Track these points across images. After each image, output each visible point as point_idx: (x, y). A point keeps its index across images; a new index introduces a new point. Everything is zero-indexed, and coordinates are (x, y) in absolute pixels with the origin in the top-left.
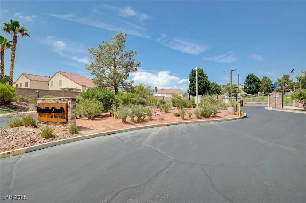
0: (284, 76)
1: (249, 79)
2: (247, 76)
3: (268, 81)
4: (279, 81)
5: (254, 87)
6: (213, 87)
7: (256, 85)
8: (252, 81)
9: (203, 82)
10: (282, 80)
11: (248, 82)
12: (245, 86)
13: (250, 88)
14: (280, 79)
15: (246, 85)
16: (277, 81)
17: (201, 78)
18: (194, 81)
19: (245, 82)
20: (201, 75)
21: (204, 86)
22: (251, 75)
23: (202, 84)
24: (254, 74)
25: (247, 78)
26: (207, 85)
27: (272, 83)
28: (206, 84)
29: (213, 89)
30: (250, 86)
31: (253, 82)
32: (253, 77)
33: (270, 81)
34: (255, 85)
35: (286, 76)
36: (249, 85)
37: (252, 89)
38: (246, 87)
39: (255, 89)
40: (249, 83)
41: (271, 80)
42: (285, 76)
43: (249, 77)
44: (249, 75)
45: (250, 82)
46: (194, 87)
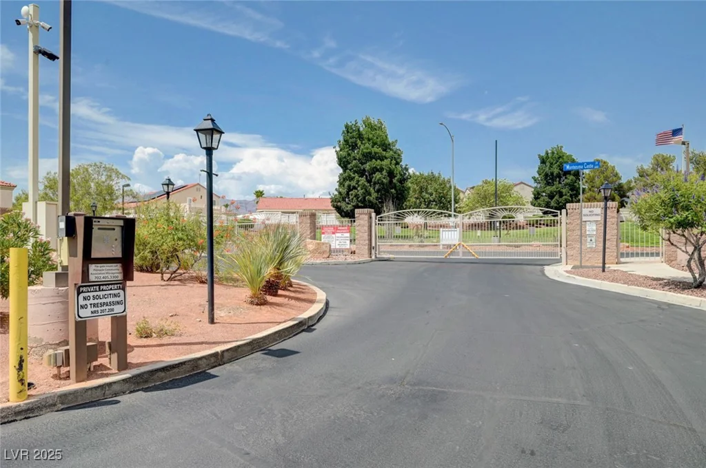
0: (656, 158)
1: (548, 164)
2: (543, 154)
3: (608, 173)
4: (642, 174)
5: (564, 191)
6: (430, 191)
7: (570, 185)
8: (556, 171)
9: (381, 170)
10: (650, 171)
11: (546, 175)
12: (536, 188)
13: (551, 196)
14: (645, 167)
15: (539, 186)
16: (637, 175)
17: (376, 153)
18: (349, 166)
19: (537, 176)
20: (375, 144)
21: (382, 183)
22: (553, 153)
23: (377, 176)
24: (563, 150)
25: (543, 162)
26: (395, 181)
27: (621, 182)
28: (391, 174)
29: (431, 194)
30: (549, 189)
31: (559, 176)
32: (561, 160)
33: (616, 175)
34: (565, 185)
35: (664, 160)
36: (548, 184)
37: (557, 197)
38: (539, 194)
39: (564, 197)
40: (549, 178)
41: (617, 170)
42: (660, 160)
43: (548, 157)
44: (547, 153)
45: (552, 174)
46: (349, 186)
